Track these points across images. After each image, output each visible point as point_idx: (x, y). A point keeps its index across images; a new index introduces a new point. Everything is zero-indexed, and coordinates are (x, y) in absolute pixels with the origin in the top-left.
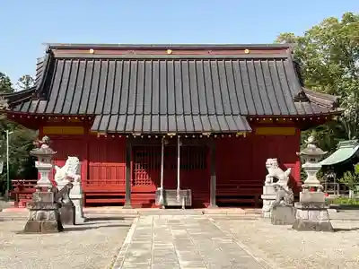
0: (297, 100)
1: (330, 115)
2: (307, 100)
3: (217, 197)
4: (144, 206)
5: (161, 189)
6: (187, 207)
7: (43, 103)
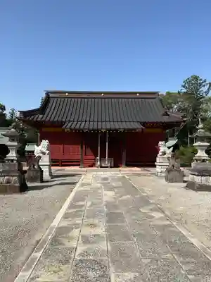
0: (164, 115)
1: (180, 122)
2: (168, 115)
3: (126, 162)
4: (90, 166)
5: (98, 158)
6: (111, 167)
7: (41, 116)
